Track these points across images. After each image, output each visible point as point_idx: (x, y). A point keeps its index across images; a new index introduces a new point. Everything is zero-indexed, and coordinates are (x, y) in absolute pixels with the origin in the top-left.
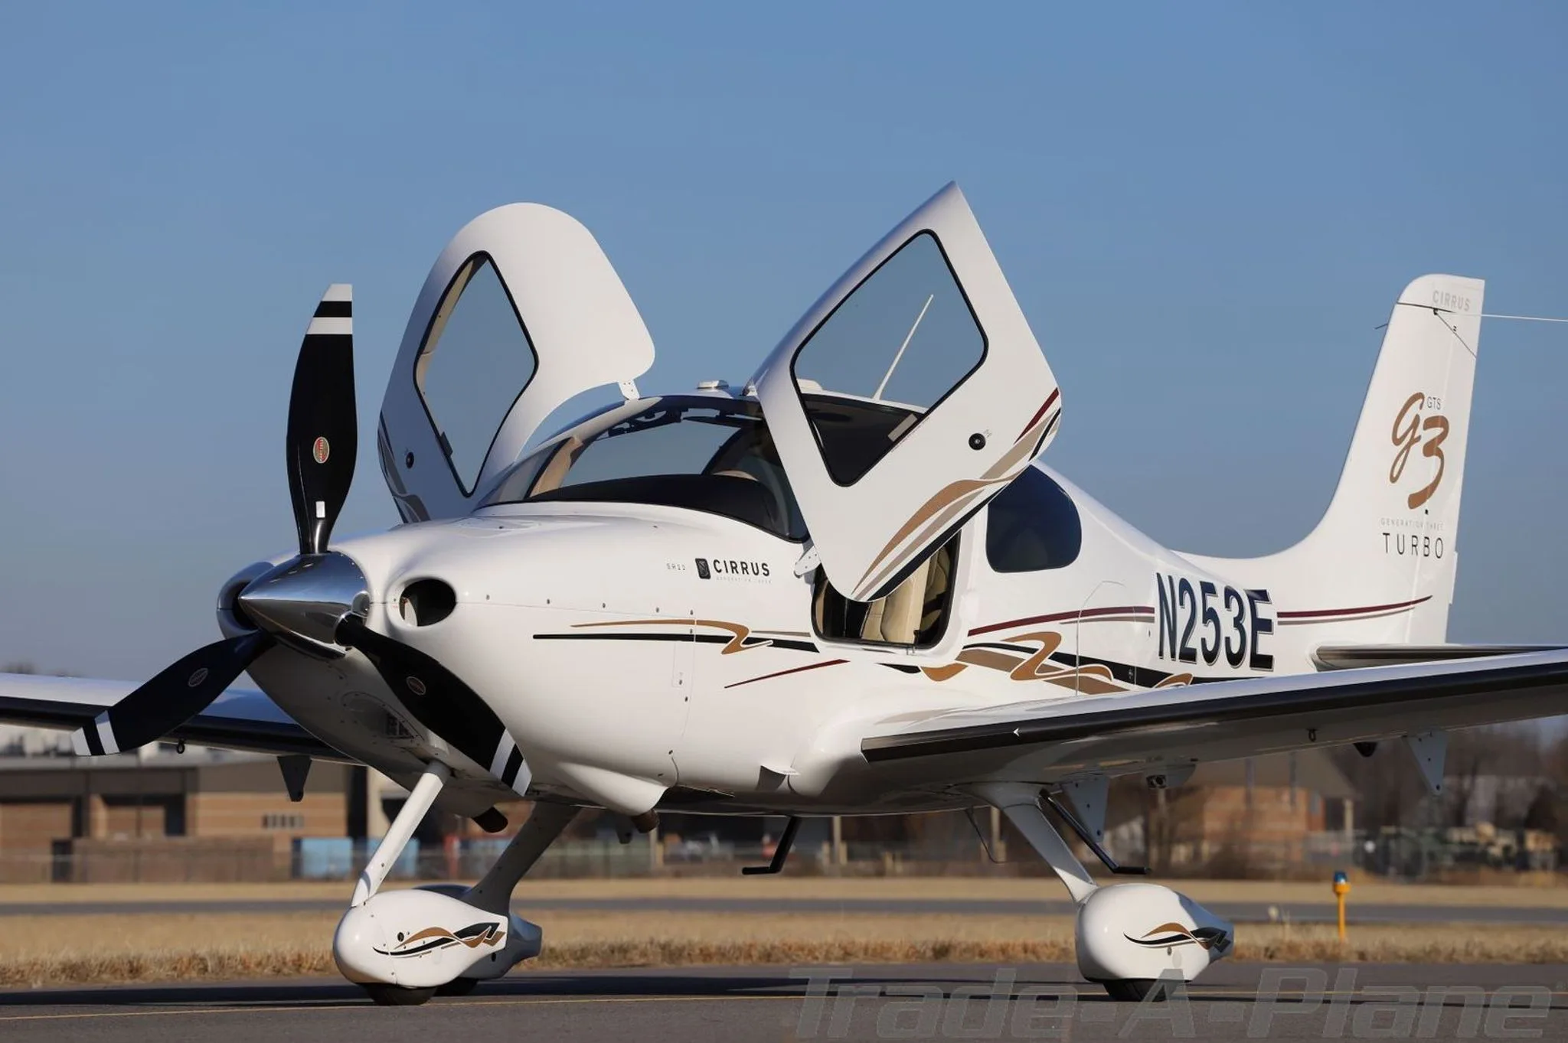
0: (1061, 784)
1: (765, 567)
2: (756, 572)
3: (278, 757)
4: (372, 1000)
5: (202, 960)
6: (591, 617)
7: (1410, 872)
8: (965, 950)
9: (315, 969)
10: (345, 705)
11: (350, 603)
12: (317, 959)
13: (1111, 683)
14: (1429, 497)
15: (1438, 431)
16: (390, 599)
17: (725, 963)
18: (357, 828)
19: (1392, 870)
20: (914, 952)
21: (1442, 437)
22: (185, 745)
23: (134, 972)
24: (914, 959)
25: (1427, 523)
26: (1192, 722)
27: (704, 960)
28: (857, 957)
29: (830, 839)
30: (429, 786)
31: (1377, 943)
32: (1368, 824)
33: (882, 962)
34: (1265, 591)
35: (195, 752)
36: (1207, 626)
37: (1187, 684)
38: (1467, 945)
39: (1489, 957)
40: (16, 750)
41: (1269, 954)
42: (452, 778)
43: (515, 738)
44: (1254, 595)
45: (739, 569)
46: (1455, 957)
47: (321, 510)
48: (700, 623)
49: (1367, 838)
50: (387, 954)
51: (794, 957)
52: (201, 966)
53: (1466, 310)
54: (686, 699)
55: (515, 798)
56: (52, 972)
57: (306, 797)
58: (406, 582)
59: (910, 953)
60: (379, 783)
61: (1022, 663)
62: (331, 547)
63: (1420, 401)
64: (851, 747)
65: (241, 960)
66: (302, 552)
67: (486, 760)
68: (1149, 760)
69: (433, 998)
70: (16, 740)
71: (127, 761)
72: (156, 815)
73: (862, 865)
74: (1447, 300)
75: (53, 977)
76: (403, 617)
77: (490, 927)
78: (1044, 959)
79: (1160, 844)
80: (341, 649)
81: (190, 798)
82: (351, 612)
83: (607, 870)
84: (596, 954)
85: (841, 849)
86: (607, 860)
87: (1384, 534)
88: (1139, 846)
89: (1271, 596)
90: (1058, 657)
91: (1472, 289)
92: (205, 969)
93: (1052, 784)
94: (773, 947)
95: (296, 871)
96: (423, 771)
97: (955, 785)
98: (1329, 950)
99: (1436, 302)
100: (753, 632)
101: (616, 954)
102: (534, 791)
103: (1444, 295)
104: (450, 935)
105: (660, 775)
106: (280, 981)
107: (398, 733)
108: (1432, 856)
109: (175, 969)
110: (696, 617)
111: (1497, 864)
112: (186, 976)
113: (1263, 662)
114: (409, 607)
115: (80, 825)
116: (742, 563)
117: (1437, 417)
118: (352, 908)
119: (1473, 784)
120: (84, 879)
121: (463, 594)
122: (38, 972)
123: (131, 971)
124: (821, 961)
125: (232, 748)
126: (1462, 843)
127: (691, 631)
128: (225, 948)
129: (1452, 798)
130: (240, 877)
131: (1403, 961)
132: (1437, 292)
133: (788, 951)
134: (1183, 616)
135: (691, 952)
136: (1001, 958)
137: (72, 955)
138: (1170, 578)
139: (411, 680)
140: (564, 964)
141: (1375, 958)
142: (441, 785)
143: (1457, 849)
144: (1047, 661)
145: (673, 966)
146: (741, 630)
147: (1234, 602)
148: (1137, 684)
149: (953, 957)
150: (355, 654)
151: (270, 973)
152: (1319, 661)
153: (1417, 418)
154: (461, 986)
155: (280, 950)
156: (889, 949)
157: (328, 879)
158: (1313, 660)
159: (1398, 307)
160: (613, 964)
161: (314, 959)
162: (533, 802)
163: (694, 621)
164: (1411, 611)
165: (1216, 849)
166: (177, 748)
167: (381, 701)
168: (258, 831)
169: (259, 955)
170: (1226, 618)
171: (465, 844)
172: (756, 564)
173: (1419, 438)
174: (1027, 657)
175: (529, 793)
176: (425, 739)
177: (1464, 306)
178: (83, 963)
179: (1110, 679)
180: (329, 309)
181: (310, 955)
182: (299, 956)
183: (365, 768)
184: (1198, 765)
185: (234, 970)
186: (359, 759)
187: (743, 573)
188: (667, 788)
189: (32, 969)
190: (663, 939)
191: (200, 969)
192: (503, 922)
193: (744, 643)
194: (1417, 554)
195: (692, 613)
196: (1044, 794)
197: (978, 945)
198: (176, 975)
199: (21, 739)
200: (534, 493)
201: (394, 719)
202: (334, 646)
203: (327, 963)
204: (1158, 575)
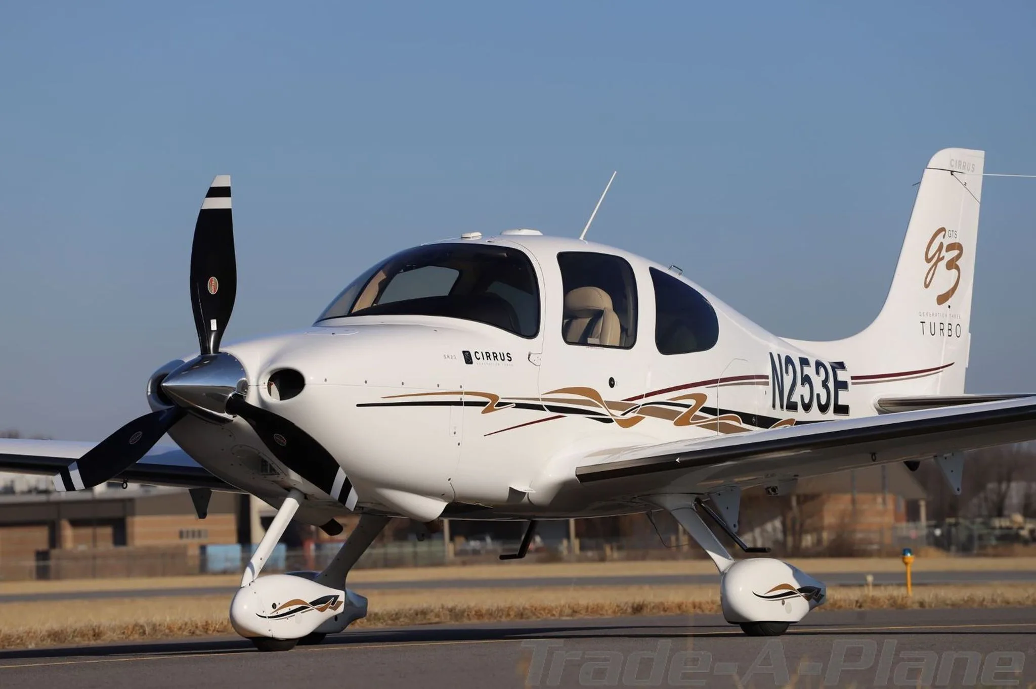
0: (709, 493)
1: (509, 355)
2: (503, 359)
3: (189, 490)
4: (257, 649)
5: (142, 627)
6: (395, 391)
7: (966, 549)
8: (653, 608)
9: (218, 631)
10: (233, 454)
11: (235, 386)
12: (219, 624)
13: (742, 426)
14: (951, 297)
15: (956, 252)
16: (261, 383)
17: (493, 621)
18: (245, 538)
19: (953, 548)
20: (619, 609)
21: (958, 257)
22: (128, 484)
23: (96, 636)
24: (619, 614)
25: (950, 315)
26: (794, 450)
27: (478, 619)
28: (581, 614)
29: (568, 537)
30: (290, 506)
31: (931, 596)
32: (937, 516)
33: (598, 616)
34: (843, 362)
35: (133, 488)
36: (804, 387)
37: (792, 425)
38: (993, 595)
39: (1008, 603)
40: (9, 490)
41: (858, 604)
42: (306, 500)
43: (346, 472)
44: (835, 365)
45: (492, 357)
46: (985, 603)
47: (214, 325)
48: (467, 393)
49: (936, 526)
50: (265, 617)
51: (539, 615)
52: (141, 631)
53: (972, 171)
54: (459, 444)
55: (347, 513)
56: (41, 637)
57: (208, 517)
58: (271, 372)
59: (616, 610)
60: (258, 505)
61: (681, 415)
62: (221, 350)
63: (944, 232)
64: (570, 473)
65: (167, 626)
66: (202, 354)
67: (327, 487)
68: (767, 476)
69: (296, 647)
70: (9, 484)
71: (87, 496)
72: (107, 531)
73: (590, 554)
74: (960, 165)
75: (42, 641)
76: (270, 395)
77: (333, 598)
78: (707, 612)
79: (794, 534)
80: (230, 417)
81: (129, 520)
82: (235, 392)
83: (416, 562)
84: (406, 616)
85: (576, 543)
86: (415, 555)
87: (921, 322)
88: (780, 536)
89: (847, 365)
90: (705, 410)
91: (976, 158)
92: (144, 633)
93: (702, 494)
94: (524, 609)
95: (203, 568)
96: (286, 496)
97: (638, 496)
98: (899, 601)
99: (952, 166)
100: (502, 398)
101: (419, 616)
102: (360, 507)
103: (958, 162)
104: (306, 604)
105: (444, 494)
106: (195, 639)
107: (269, 471)
108: (981, 537)
109: (124, 633)
110: (464, 389)
111: (1026, 542)
112: (131, 638)
113: (842, 410)
114: (274, 387)
115: (55, 540)
116: (493, 353)
117: (955, 243)
118: (242, 588)
119: (1008, 487)
120: (59, 577)
121: (309, 378)
122: (32, 637)
123: (94, 635)
124: (557, 617)
125: (157, 484)
126: (1001, 528)
127: (461, 399)
128: (157, 618)
129: (994, 497)
130: (165, 573)
131: (949, 607)
132: (953, 160)
133: (535, 611)
134: (788, 381)
135: (469, 613)
136: (678, 612)
137: (56, 626)
138: (779, 355)
139: (277, 436)
140: (385, 624)
141: (930, 606)
142: (298, 506)
143: (997, 532)
144: (698, 413)
145: (457, 623)
146: (494, 397)
147: (822, 370)
148: (758, 427)
149: (645, 612)
150: (239, 419)
151: (188, 634)
152: (881, 409)
153: (941, 244)
154: (315, 638)
155: (193, 619)
156: (602, 608)
157: (225, 572)
158: (875, 407)
159: (927, 171)
160: (417, 622)
161: (217, 624)
162: (360, 515)
163: (463, 392)
164: (940, 374)
165: (833, 537)
166: (122, 485)
167: (257, 450)
168: (176, 541)
169: (180, 623)
170: (817, 381)
171: (318, 547)
172: (503, 354)
173: (943, 258)
174: (685, 410)
175: (357, 508)
176: (287, 475)
177: (971, 169)
178: (62, 631)
179: (740, 424)
180: (216, 192)
181: (214, 622)
182: (207, 622)
183: (249, 495)
184: (799, 478)
185: (164, 632)
186: (244, 490)
187: (495, 360)
188: (447, 503)
189: (28, 635)
190: (450, 605)
191: (140, 633)
192: (341, 594)
193: (496, 406)
194: (944, 335)
195: (461, 387)
196: (698, 501)
197: (662, 603)
198: (124, 637)
199: (12, 482)
200: (356, 309)
201: (265, 461)
202: (225, 415)
203: (225, 626)
204: (771, 354)
